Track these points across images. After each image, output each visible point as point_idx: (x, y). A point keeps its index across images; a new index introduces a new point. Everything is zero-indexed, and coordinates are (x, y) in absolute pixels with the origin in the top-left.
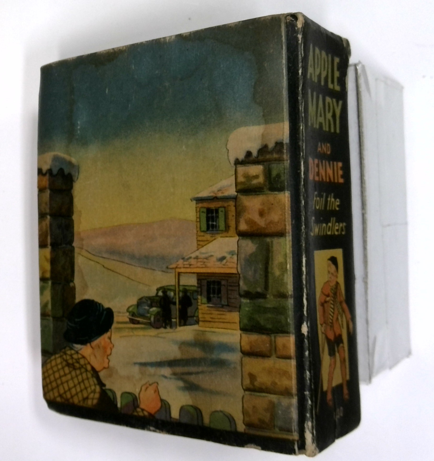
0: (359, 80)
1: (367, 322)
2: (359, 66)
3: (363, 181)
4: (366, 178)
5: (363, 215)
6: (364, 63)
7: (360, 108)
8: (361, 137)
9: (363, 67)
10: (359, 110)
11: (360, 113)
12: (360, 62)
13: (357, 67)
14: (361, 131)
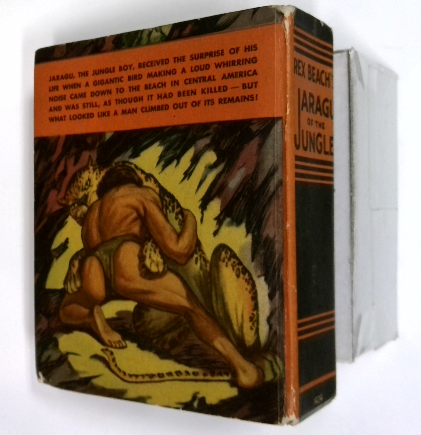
0: (351, 65)
1: (352, 302)
2: (351, 52)
3: (352, 165)
4: (355, 162)
5: (351, 198)
6: (357, 48)
7: (351, 93)
8: (351, 122)
9: (356, 53)
10: (350, 95)
11: (351, 98)
12: (352, 48)
13: (350, 53)
14: (351, 116)
